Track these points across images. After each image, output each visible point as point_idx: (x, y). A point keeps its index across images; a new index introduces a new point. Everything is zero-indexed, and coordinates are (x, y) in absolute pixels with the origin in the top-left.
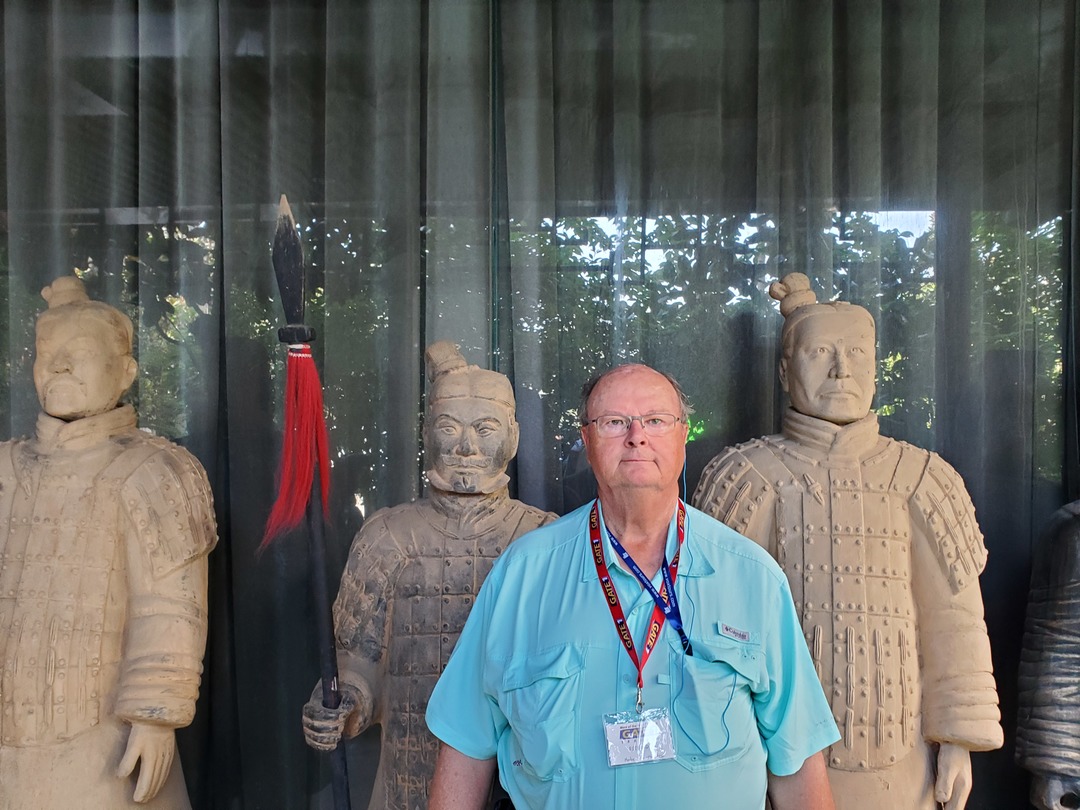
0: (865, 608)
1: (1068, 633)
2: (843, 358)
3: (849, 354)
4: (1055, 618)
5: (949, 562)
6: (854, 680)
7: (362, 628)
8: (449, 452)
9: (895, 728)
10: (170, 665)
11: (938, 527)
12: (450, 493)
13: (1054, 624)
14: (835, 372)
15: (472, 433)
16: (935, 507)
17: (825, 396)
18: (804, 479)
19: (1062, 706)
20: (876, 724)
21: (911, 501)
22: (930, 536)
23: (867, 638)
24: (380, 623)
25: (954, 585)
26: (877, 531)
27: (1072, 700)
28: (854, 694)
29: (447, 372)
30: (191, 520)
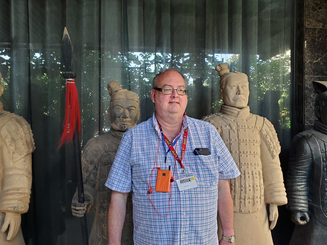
0: (249, 164)
1: (302, 170)
2: (240, 88)
3: (242, 87)
4: (298, 166)
5: (272, 150)
6: (247, 186)
7: (89, 176)
8: (119, 117)
9: (258, 200)
10: (21, 191)
11: (268, 139)
12: (119, 131)
13: (298, 168)
14: (238, 92)
15: (127, 111)
16: (267, 133)
17: (235, 100)
18: (230, 125)
19: (300, 191)
20: (253, 199)
21: (261, 132)
22: (266, 142)
23: (250, 173)
24: (95, 175)
25: (273, 157)
26: (252, 141)
27: (303, 189)
28: (247, 190)
29: (117, 91)
30: (26, 141)
